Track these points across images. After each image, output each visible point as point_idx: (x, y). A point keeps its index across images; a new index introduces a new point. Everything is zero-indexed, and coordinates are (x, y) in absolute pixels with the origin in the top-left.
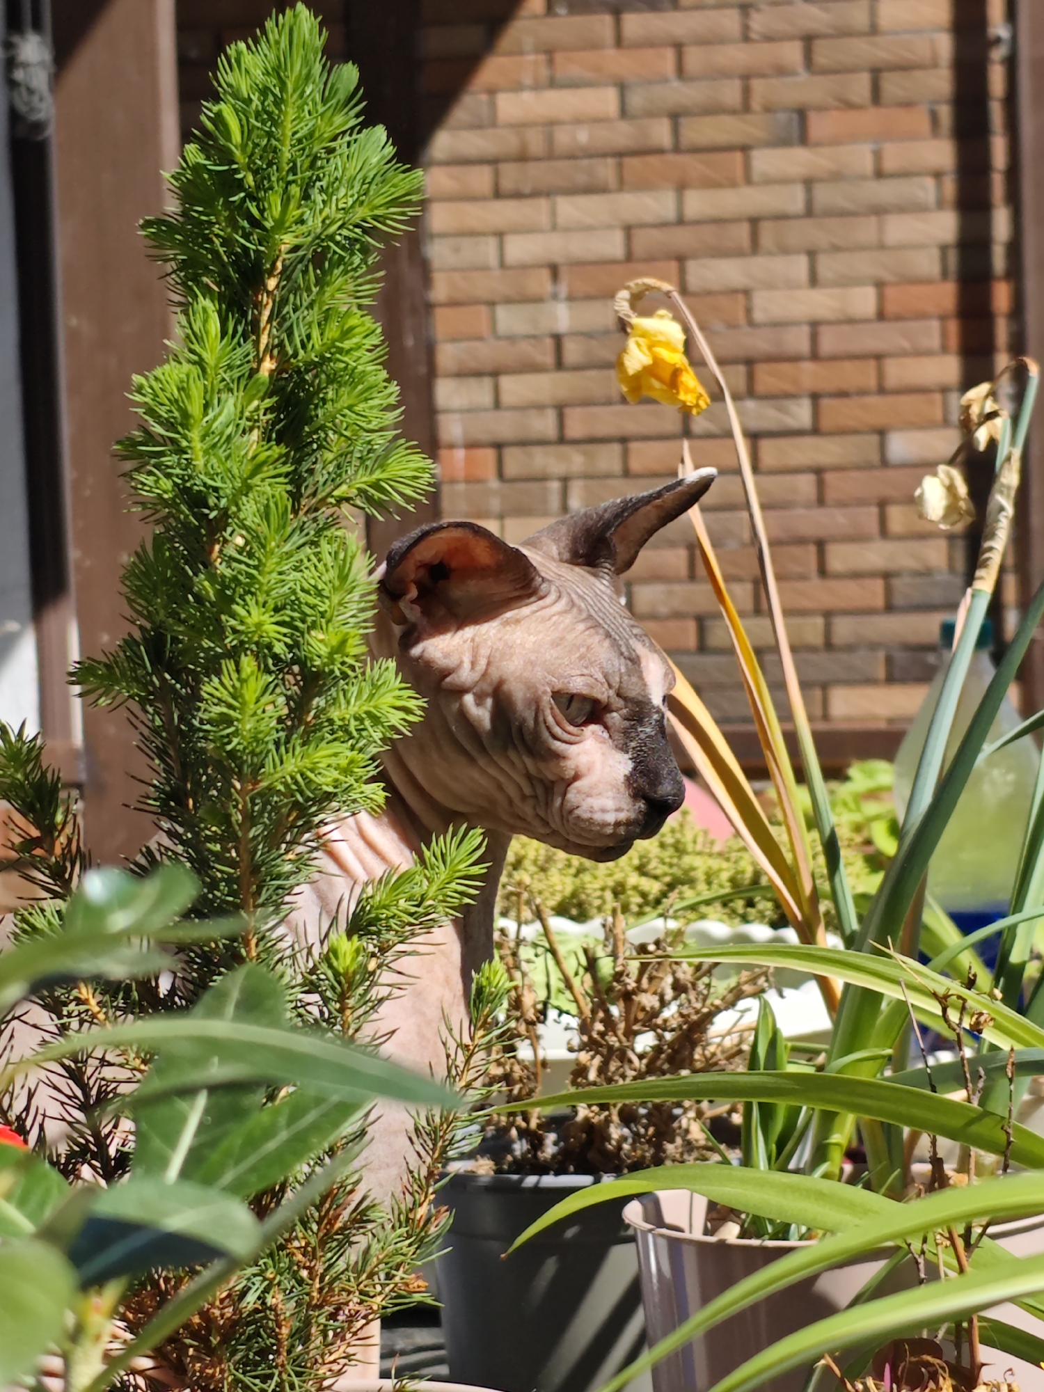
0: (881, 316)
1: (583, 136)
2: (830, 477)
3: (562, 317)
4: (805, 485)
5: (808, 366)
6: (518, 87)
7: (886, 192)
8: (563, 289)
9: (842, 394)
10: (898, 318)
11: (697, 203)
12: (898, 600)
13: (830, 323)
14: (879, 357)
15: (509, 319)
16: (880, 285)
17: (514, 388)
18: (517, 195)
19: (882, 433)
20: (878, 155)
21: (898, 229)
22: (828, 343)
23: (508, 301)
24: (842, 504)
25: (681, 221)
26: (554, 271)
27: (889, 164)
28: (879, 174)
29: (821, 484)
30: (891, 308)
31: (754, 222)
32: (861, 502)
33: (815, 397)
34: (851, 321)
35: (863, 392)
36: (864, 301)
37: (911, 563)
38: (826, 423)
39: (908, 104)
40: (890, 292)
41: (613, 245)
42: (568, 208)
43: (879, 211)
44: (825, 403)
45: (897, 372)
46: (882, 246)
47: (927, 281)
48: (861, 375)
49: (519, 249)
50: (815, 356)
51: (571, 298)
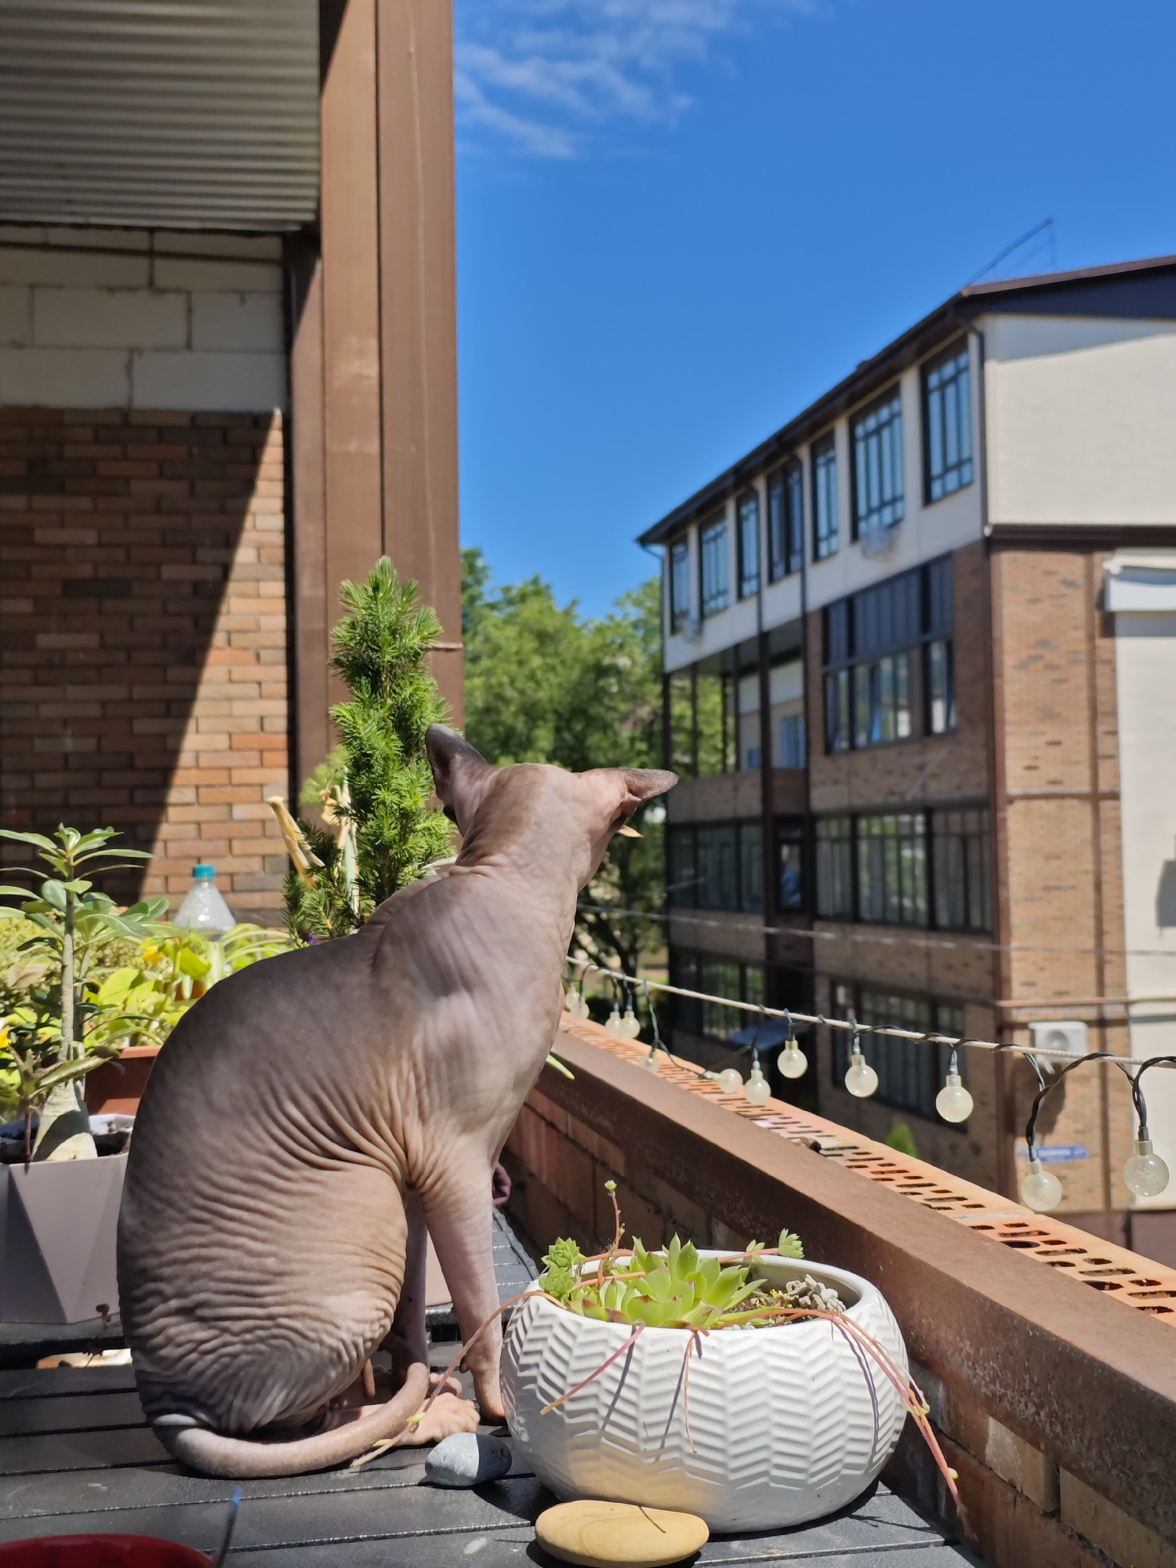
0: (231, 748)
1: (82, 656)
2: (203, 826)
3: (69, 744)
4: (192, 829)
5: (194, 772)
6: (47, 631)
7: (234, 690)
8: (69, 731)
9: (210, 786)
10: (239, 750)
11: (138, 692)
12: (237, 887)
13: (205, 751)
14: (230, 769)
15: (39, 745)
16: (230, 735)
17: (42, 780)
18: (45, 684)
19: (230, 805)
20: (230, 672)
21: (239, 708)
22: (203, 762)
23: (39, 736)
24: (210, 839)
25: (130, 700)
26: (65, 722)
27: (235, 677)
28: (231, 681)
29: (199, 830)
30: (234, 746)
31: (168, 703)
32: (220, 838)
33: (197, 787)
34: (216, 751)
35: (221, 786)
36: (222, 742)
37: (245, 869)
38: (202, 800)
39: (245, 649)
40: (234, 737)
41: (94, 711)
42: (73, 691)
43: (230, 699)
44: (201, 790)
45: (238, 776)
46: (231, 716)
47: (252, 733)
48: (220, 777)
49: (46, 711)
50: (198, 767)
51: (73, 735)
